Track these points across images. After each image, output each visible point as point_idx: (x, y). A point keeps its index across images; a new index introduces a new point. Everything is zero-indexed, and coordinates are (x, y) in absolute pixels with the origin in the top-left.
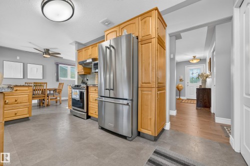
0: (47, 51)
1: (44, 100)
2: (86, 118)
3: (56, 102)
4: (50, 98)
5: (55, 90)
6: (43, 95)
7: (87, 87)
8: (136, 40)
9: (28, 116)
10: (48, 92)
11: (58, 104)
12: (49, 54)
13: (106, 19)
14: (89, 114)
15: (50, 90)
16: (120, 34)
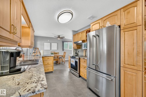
0: (59, 37)
1: (58, 61)
2: (78, 77)
3: (63, 62)
4: (60, 60)
5: (62, 56)
6: (58, 59)
7: (80, 58)
8: (118, 29)
9: (52, 71)
10: (59, 57)
11: (64, 63)
12: (60, 38)
13: (92, 15)
14: (81, 75)
15: (60, 56)
16: (103, 25)
